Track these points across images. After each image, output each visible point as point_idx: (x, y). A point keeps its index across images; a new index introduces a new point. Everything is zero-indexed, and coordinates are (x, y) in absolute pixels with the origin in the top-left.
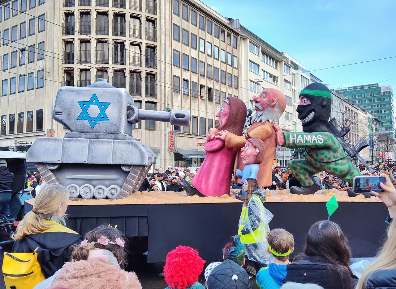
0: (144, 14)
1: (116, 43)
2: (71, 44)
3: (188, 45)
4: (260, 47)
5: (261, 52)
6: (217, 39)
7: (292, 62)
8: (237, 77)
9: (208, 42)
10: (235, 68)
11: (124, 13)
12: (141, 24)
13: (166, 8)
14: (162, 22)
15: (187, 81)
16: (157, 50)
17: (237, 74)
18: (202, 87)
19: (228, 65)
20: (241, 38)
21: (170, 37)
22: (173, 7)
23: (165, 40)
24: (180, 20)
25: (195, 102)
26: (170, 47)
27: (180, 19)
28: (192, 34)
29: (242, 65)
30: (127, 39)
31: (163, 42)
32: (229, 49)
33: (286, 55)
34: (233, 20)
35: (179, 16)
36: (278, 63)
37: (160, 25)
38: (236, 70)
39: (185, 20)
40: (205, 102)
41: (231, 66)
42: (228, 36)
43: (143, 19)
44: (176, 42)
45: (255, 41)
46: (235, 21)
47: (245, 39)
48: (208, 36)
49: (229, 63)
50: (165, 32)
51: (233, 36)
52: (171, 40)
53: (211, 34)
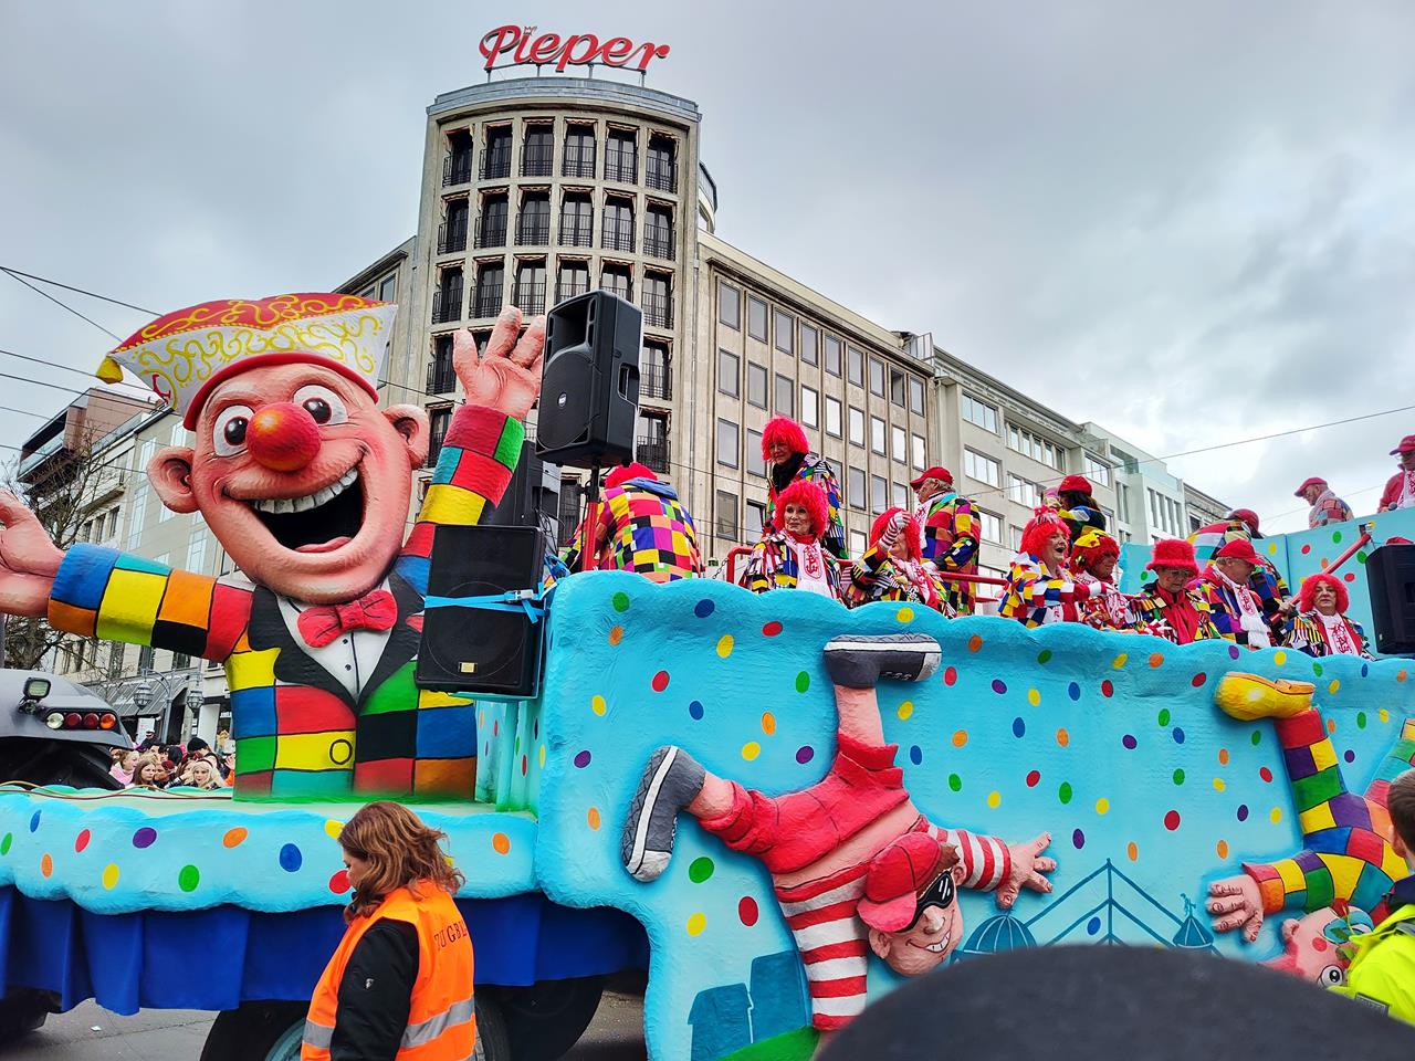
3: (764, 408)
4: (1001, 409)
5: (1006, 422)
6: (856, 388)
7: (1114, 451)
9: (828, 397)
13: (700, 309)
14: (688, 348)
16: (671, 422)
19: (893, 463)
20: (936, 383)
21: (708, 386)
22: (720, 307)
23: (694, 395)
24: (742, 341)
26: (708, 413)
27: (742, 338)
28: (777, 375)
31: (687, 399)
32: (897, 413)
33: (1093, 431)
34: (915, 337)
35: (738, 329)
36: (1067, 455)
37: (682, 357)
39: (756, 338)
41: (905, 463)
42: (894, 379)
44: (729, 400)
45: (985, 393)
46: (920, 340)
47: (949, 386)
48: (830, 381)
49: (899, 453)
50: (694, 374)
51: (912, 378)
52: (711, 393)
53: (839, 376)
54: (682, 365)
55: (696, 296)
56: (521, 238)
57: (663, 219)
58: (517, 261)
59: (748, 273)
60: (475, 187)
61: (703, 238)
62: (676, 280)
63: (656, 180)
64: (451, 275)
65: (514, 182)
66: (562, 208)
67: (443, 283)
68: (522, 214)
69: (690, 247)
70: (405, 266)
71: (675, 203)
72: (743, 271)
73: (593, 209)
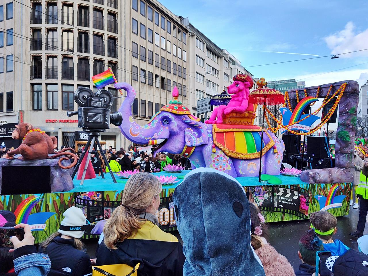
0: (106, 7)
1: (80, 33)
2: (38, 32)
3: (145, 39)
4: (205, 44)
5: (206, 48)
6: (169, 34)
7: (230, 58)
8: (186, 69)
9: (162, 37)
10: (184, 61)
11: (88, 5)
12: (103, 17)
14: (123, 16)
15: (144, 71)
16: (117, 41)
17: (186, 66)
18: (157, 76)
19: (178, 59)
20: (190, 34)
21: (129, 30)
23: (125, 33)
24: (138, 15)
25: (151, 90)
26: (129, 39)
28: (148, 28)
29: (190, 59)
30: (91, 30)
31: (123, 34)
32: (179, 44)
33: (225, 52)
34: (183, 18)
35: (137, 11)
36: (220, 59)
37: (121, 19)
38: (185, 63)
39: (143, 15)
40: (159, 89)
41: (181, 59)
42: (179, 32)
43: (105, 13)
44: (135, 35)
45: (202, 38)
46: (185, 19)
47: (193, 35)
48: (162, 31)
49: (180, 56)
50: (125, 25)
51: (183, 32)
52: (130, 33)
53: (165, 30)
54: (121, 22)
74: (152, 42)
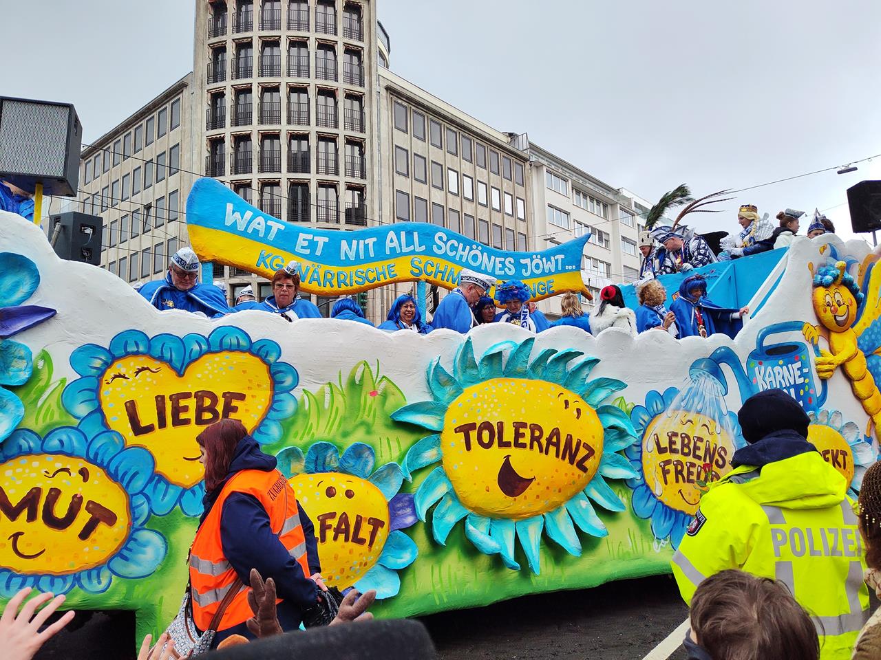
0: (342, 132)
1: (294, 185)
3: (425, 182)
4: (570, 181)
5: (573, 188)
6: (481, 169)
7: (638, 204)
8: (525, 235)
9: (464, 175)
10: (521, 219)
11: (307, 132)
12: (337, 150)
13: (382, 119)
14: (375, 145)
16: (367, 193)
17: (525, 230)
19: (505, 215)
20: (531, 165)
21: (389, 170)
22: (394, 117)
23: (380, 175)
24: (409, 140)
26: (389, 186)
27: (409, 137)
28: (432, 162)
29: (534, 213)
30: (313, 177)
31: (376, 178)
32: (507, 186)
33: (625, 193)
34: (517, 136)
35: (406, 132)
36: (609, 207)
37: (372, 150)
38: (521, 222)
39: (418, 138)
41: (512, 216)
42: (505, 163)
43: (341, 141)
44: (403, 178)
45: (560, 171)
46: (520, 137)
47: (538, 167)
48: (465, 165)
49: (509, 210)
50: (380, 161)
51: (516, 162)
52: (391, 174)
53: (471, 162)
54: (372, 156)
55: (379, 110)
56: (262, 72)
57: (355, 59)
58: (260, 87)
59: (411, 95)
60: (230, 38)
61: (382, 71)
62: (366, 100)
63: (349, 32)
64: (217, 96)
65: (255, 34)
66: (289, 51)
67: (212, 103)
68: (262, 56)
69: (374, 78)
70: (186, 92)
71: (363, 48)
72: (408, 94)
73: (309, 52)
74: (441, 186)
